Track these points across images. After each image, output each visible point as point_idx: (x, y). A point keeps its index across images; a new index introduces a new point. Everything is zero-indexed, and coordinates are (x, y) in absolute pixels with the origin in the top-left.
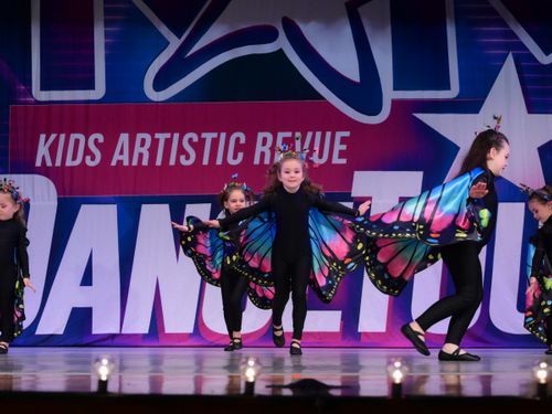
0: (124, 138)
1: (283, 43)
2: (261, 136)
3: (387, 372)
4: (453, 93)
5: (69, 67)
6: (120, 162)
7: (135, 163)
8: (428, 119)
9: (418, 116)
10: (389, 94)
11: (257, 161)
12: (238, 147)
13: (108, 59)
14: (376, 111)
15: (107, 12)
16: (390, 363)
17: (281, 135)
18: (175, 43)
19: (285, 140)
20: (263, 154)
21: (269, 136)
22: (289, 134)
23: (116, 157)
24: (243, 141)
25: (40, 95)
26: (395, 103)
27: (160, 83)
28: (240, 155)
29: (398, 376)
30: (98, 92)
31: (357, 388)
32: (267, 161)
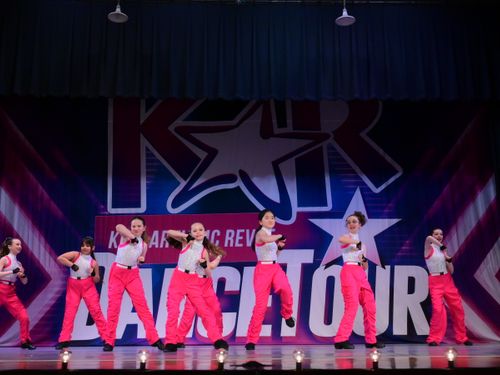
0: (156, 233)
1: (239, 183)
2: (228, 232)
3: (294, 357)
4: (329, 208)
5: (126, 197)
6: (154, 246)
7: (161, 246)
8: (316, 222)
9: (311, 220)
10: (296, 209)
11: (226, 245)
12: (216, 238)
13: (148, 192)
14: (288, 217)
15: (147, 167)
16: (295, 352)
17: (239, 231)
18: (183, 184)
19: (241, 234)
20: (229, 241)
21: (233, 232)
22: (243, 231)
23: (152, 243)
24: (219, 234)
25: (112, 210)
26: (298, 213)
27: (175, 204)
28: (218, 242)
29: (299, 359)
30: (143, 209)
31: (281, 366)
32: (231, 245)
